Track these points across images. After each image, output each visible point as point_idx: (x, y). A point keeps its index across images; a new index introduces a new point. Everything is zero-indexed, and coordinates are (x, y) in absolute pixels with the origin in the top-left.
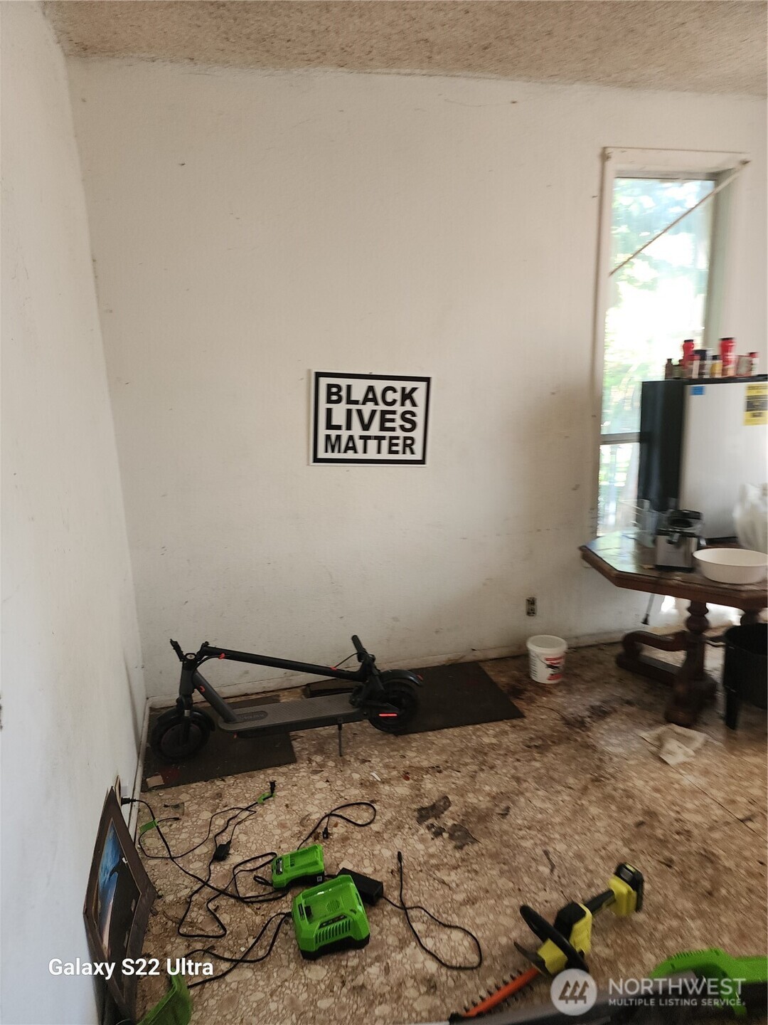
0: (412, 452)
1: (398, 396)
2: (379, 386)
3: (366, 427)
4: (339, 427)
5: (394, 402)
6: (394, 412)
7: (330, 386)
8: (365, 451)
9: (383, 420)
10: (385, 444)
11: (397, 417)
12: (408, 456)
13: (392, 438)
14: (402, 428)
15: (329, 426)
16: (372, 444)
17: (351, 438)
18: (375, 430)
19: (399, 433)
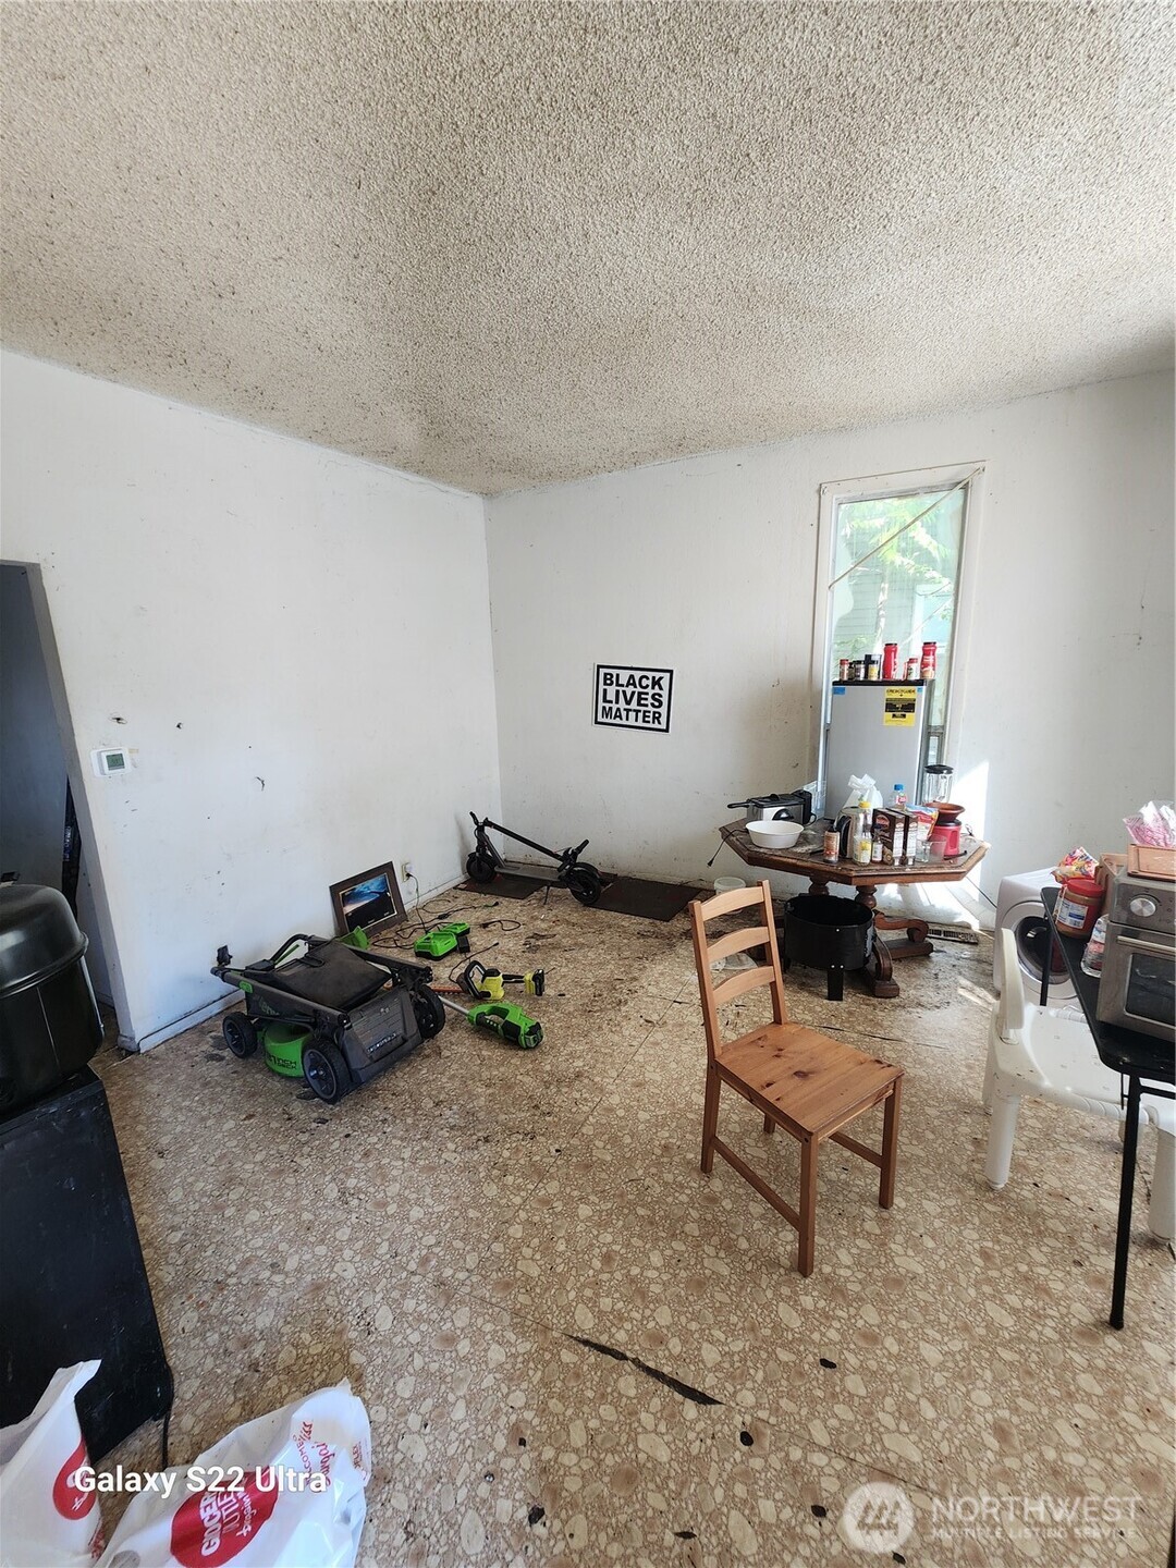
0: (659, 723)
1: (650, 682)
2: (637, 675)
3: (628, 703)
4: (611, 702)
5: (647, 686)
6: (647, 694)
7: (606, 674)
8: (627, 719)
9: (639, 699)
10: (640, 715)
11: (649, 697)
12: (656, 726)
13: (645, 712)
14: (653, 705)
15: (605, 700)
16: (632, 715)
17: (618, 709)
18: (634, 705)
19: (650, 708)
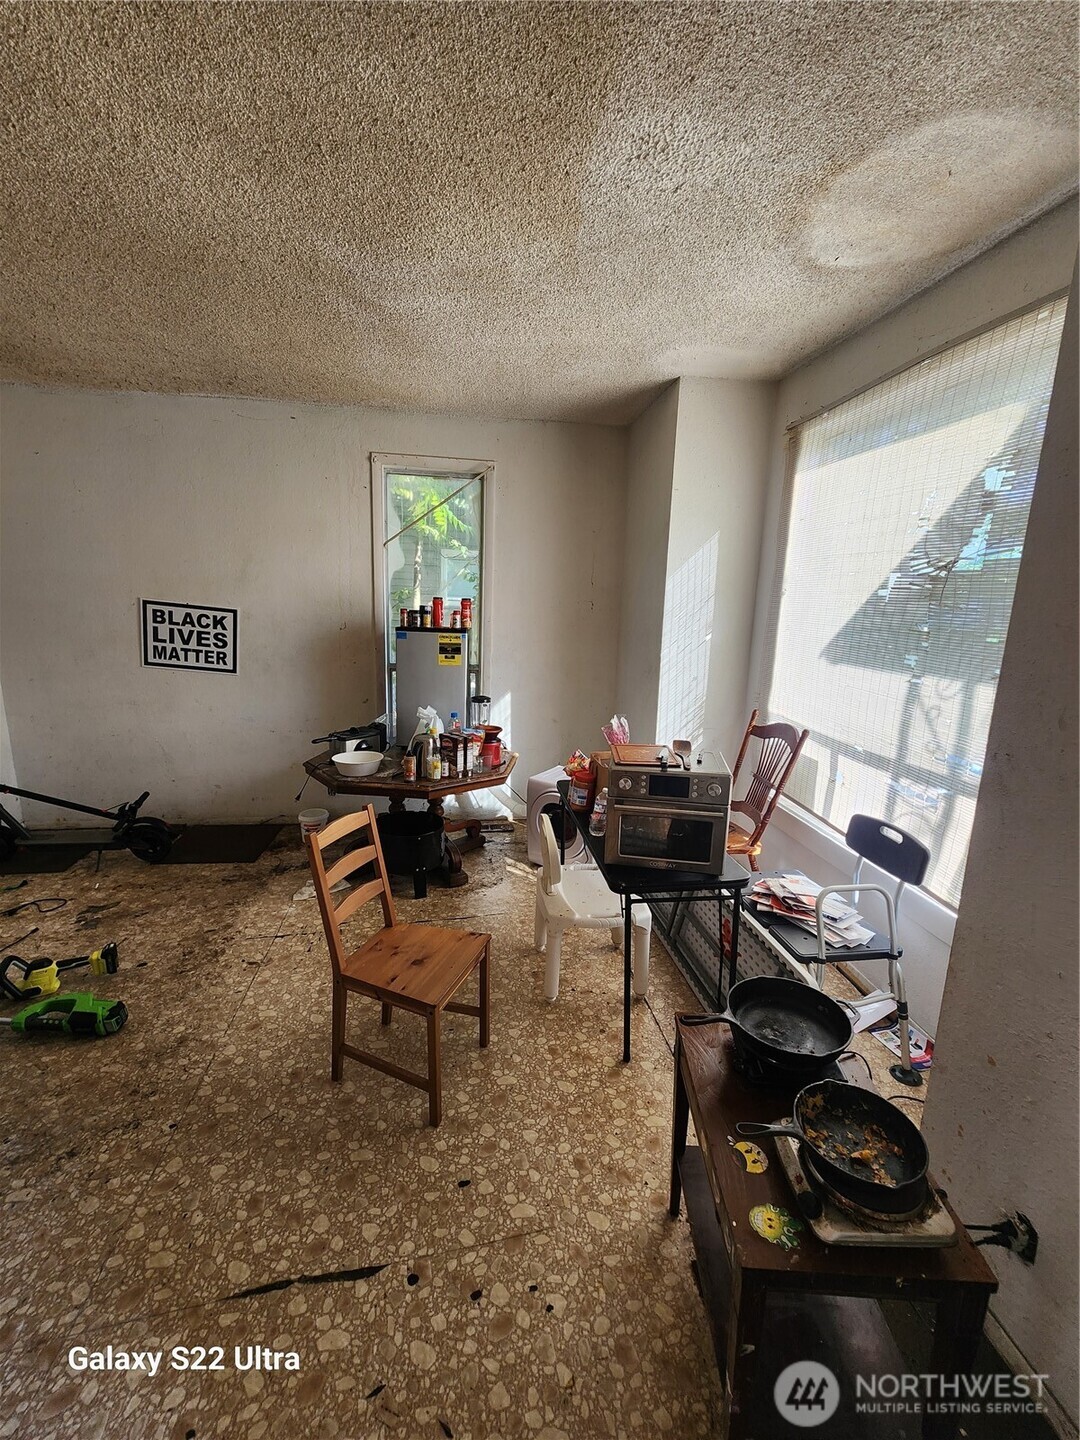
0: (225, 663)
1: (210, 621)
2: (195, 613)
3: (186, 642)
4: (165, 641)
5: (208, 626)
6: (209, 633)
7: (155, 611)
8: (186, 659)
9: (199, 639)
10: (202, 656)
11: (211, 637)
12: (221, 666)
13: (207, 652)
14: (215, 645)
15: (156, 639)
16: (192, 656)
17: (174, 649)
18: (193, 644)
19: (213, 648)
